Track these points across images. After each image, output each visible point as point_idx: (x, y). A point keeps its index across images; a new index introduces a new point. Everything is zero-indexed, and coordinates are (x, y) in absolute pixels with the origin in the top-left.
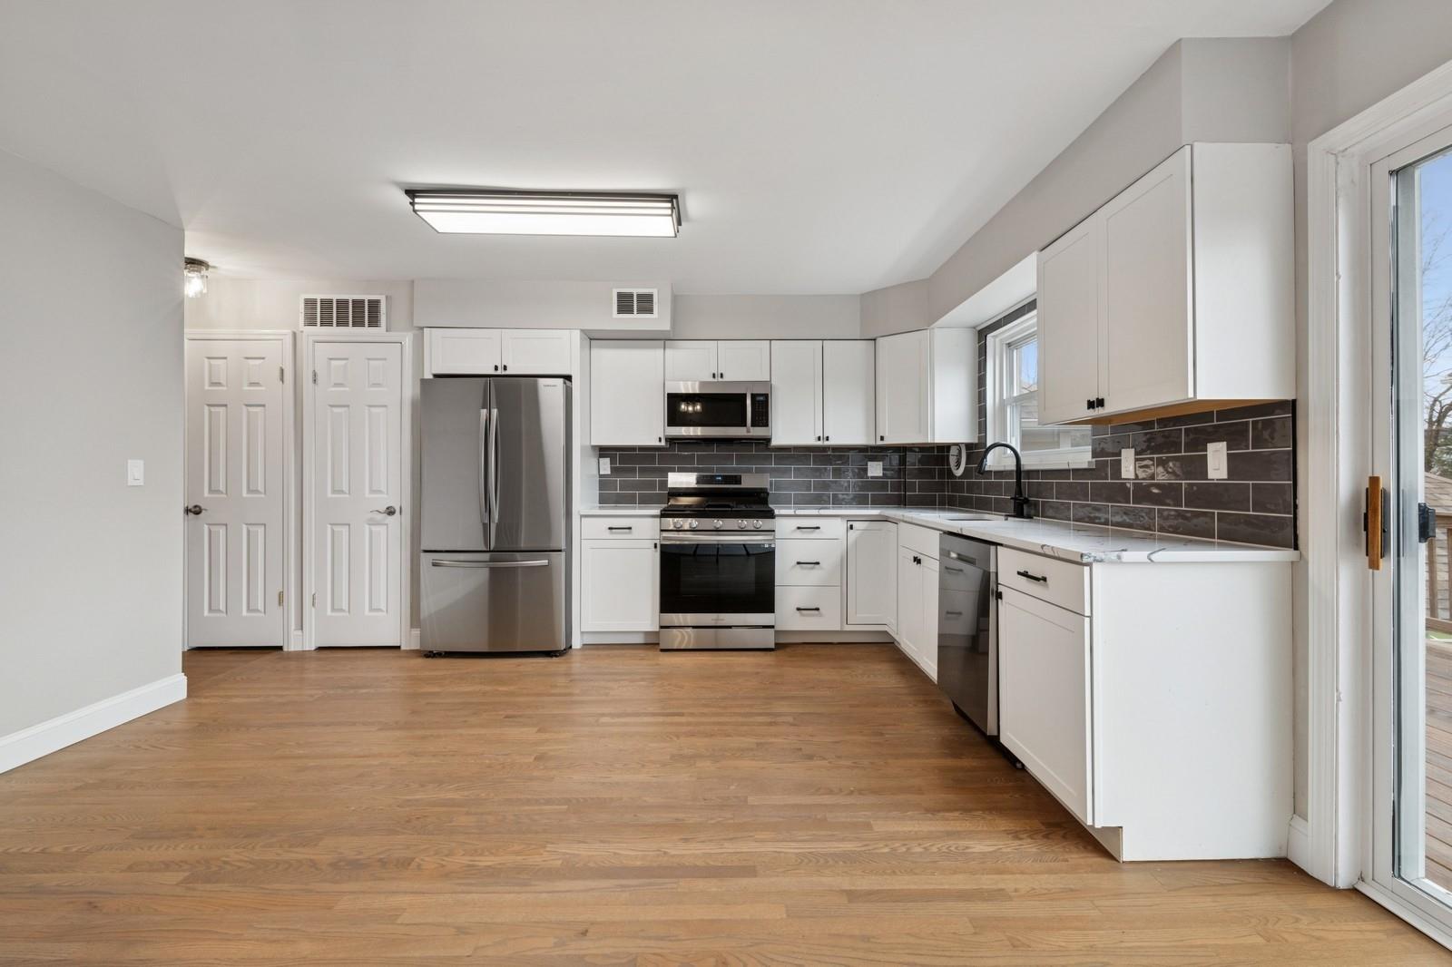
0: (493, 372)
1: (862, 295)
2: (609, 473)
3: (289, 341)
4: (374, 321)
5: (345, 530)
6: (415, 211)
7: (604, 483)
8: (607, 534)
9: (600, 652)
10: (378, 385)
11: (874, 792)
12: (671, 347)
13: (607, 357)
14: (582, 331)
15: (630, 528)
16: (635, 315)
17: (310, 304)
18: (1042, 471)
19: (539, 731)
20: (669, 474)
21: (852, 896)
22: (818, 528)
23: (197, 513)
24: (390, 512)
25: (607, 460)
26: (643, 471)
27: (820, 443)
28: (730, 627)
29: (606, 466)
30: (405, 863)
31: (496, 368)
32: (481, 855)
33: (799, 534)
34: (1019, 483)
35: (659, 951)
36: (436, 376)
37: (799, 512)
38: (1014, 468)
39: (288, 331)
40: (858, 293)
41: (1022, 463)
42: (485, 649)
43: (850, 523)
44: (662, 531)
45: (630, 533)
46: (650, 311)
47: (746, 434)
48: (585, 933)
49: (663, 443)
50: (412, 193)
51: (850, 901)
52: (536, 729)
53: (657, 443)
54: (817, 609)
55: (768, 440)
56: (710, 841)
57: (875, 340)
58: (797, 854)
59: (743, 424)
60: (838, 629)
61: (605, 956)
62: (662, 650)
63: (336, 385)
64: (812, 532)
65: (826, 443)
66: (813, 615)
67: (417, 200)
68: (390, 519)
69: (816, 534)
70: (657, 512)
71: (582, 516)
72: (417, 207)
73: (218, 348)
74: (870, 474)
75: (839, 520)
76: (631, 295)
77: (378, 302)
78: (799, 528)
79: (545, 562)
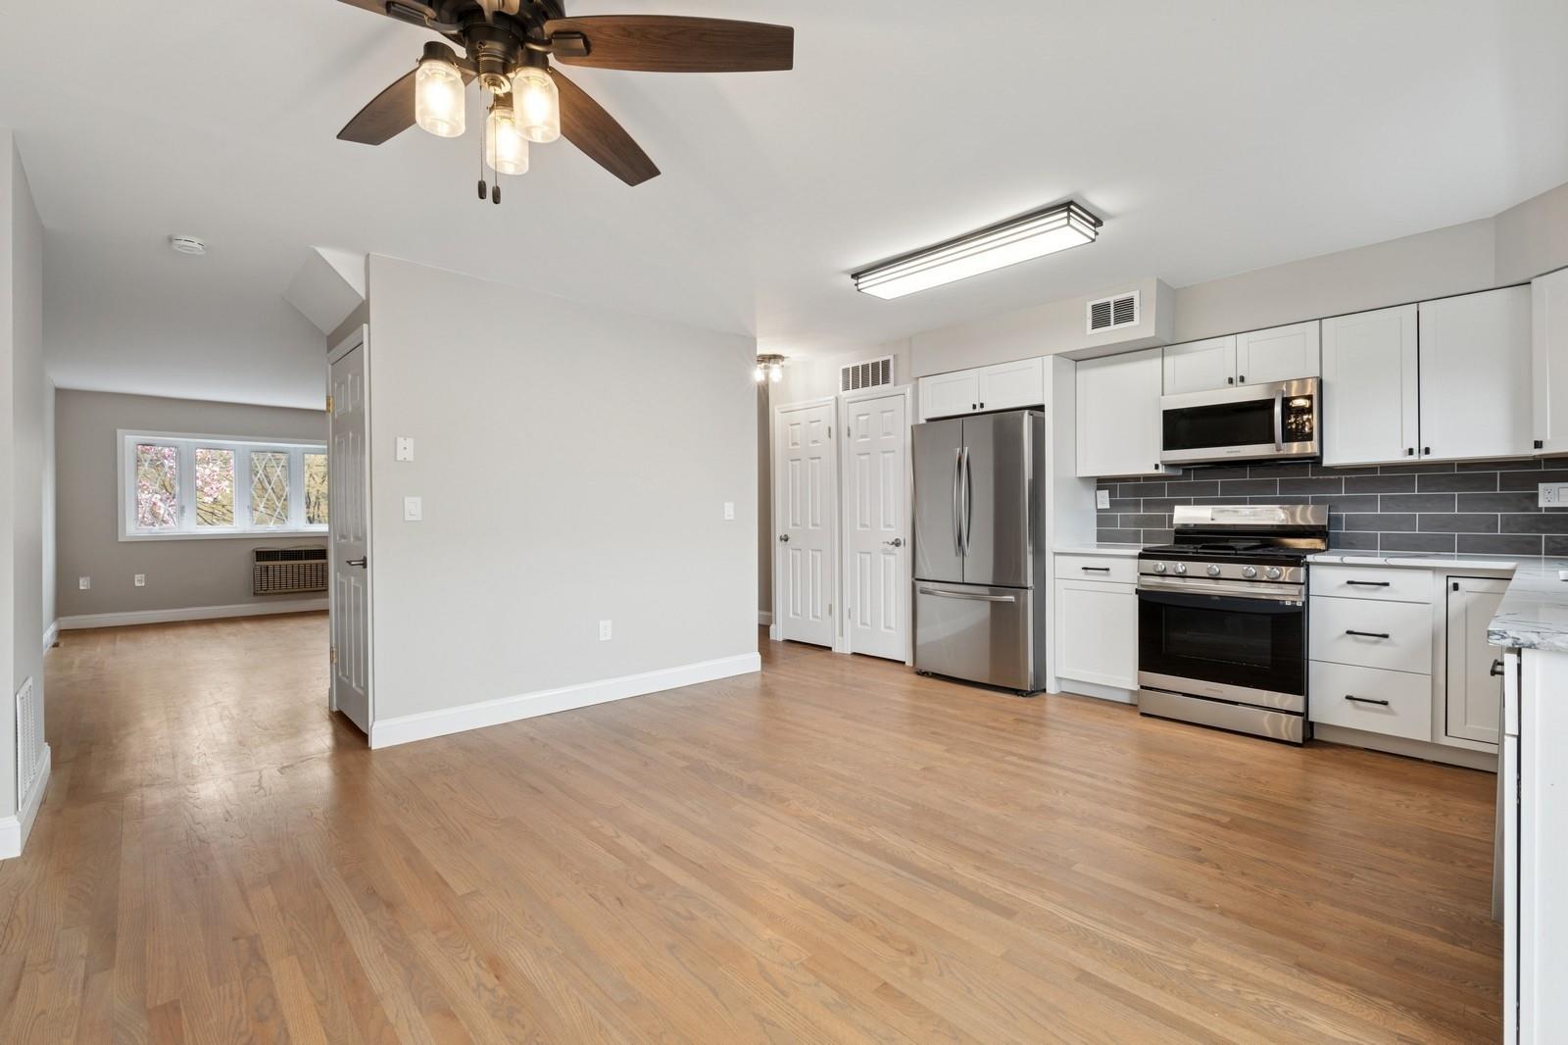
0: (972, 411)
1: (1496, 217)
2: (1108, 507)
3: (833, 403)
4: (886, 380)
5: (868, 557)
6: (859, 290)
7: (1103, 519)
8: (1082, 575)
9: (1076, 703)
10: (888, 434)
11: (1242, 918)
12: (1170, 354)
13: (1093, 378)
14: (1055, 354)
15: (1107, 569)
16: (1113, 327)
17: (846, 371)
19: (947, 750)
20: (1176, 507)
21: (1085, 977)
22: (1387, 584)
23: (786, 540)
24: (897, 543)
25: (1106, 493)
26: (1148, 505)
27: (1414, 458)
28: (1236, 703)
29: (1104, 499)
30: (782, 800)
31: (974, 407)
32: (828, 814)
33: (1351, 591)
35: (876, 921)
36: (929, 420)
37: (1348, 560)
39: (833, 397)
40: (1493, 215)
42: (986, 681)
43: (1452, 581)
44: (1142, 574)
45: (1108, 575)
46: (1130, 318)
47: (1277, 453)
48: (841, 886)
49: (1162, 471)
50: (855, 276)
51: (1078, 979)
52: (945, 748)
53: (1152, 471)
54: (1385, 703)
55: (1317, 460)
56: (1000, 878)
57: (1526, 284)
58: (1070, 923)
59: (1271, 439)
60: (1427, 739)
61: (839, 904)
62: (1143, 714)
63: (862, 437)
64: (1376, 590)
65: (1425, 458)
66: (1377, 711)
67: (860, 281)
68: (897, 550)
69: (1383, 593)
70: (1136, 552)
71: (1055, 554)
72: (860, 287)
73: (797, 417)
74: (1542, 503)
75: (1429, 575)
76: (1107, 305)
77: (888, 361)
78: (1350, 583)
79: (1011, 598)
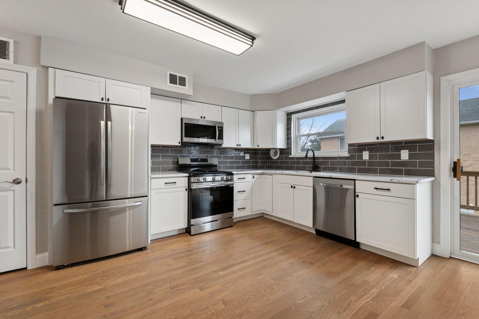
0: (101, 101)
1: (251, 95)
4: (2, 55)
8: (164, 186)
10: (6, 98)
12: (183, 103)
14: (151, 88)
15: (175, 183)
16: (177, 86)
18: (322, 157)
22: (245, 178)
24: (17, 182)
27: (238, 147)
31: (102, 99)
34: (314, 161)
36: (59, 98)
37: (240, 172)
38: (312, 157)
41: (315, 155)
43: (254, 176)
44: (192, 183)
45: (175, 185)
46: (184, 85)
47: (215, 142)
49: (180, 145)
53: (178, 144)
54: (245, 208)
55: (222, 145)
57: (253, 111)
59: (214, 138)
60: (250, 214)
64: (243, 180)
65: (240, 147)
66: (243, 211)
70: (188, 175)
74: (246, 158)
75: (250, 175)
76: (176, 76)
77: (7, 43)
78: (238, 178)
79: (140, 203)
